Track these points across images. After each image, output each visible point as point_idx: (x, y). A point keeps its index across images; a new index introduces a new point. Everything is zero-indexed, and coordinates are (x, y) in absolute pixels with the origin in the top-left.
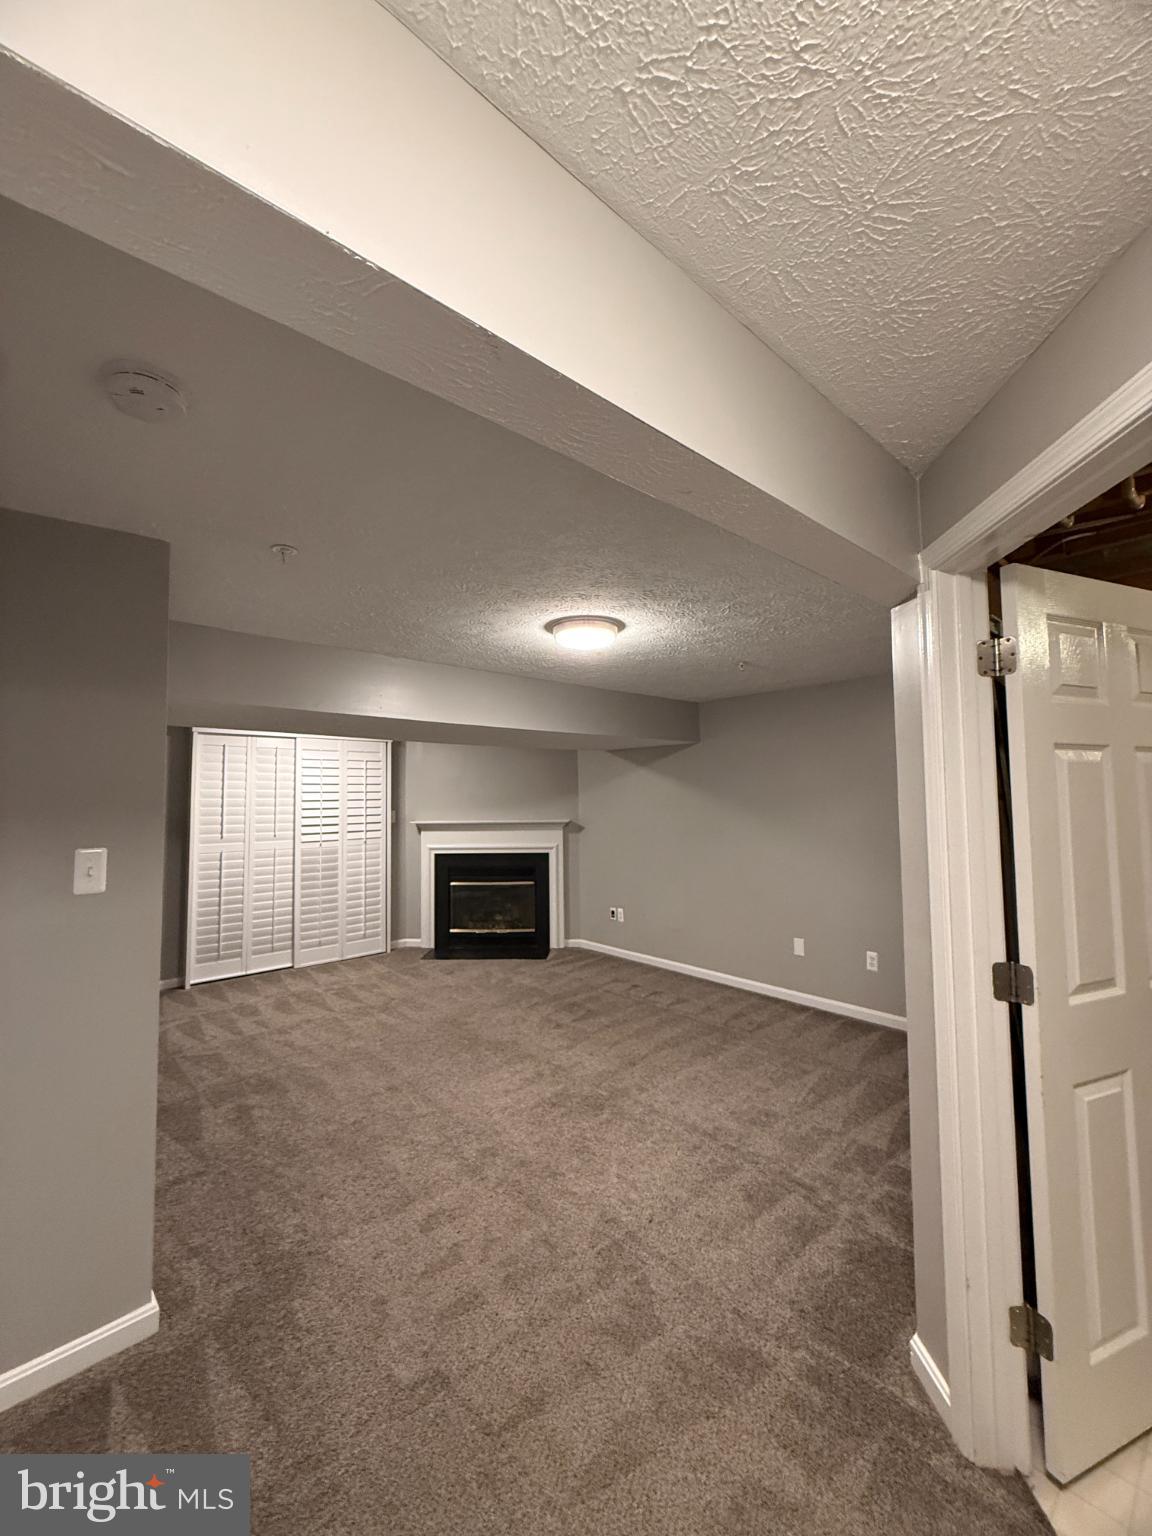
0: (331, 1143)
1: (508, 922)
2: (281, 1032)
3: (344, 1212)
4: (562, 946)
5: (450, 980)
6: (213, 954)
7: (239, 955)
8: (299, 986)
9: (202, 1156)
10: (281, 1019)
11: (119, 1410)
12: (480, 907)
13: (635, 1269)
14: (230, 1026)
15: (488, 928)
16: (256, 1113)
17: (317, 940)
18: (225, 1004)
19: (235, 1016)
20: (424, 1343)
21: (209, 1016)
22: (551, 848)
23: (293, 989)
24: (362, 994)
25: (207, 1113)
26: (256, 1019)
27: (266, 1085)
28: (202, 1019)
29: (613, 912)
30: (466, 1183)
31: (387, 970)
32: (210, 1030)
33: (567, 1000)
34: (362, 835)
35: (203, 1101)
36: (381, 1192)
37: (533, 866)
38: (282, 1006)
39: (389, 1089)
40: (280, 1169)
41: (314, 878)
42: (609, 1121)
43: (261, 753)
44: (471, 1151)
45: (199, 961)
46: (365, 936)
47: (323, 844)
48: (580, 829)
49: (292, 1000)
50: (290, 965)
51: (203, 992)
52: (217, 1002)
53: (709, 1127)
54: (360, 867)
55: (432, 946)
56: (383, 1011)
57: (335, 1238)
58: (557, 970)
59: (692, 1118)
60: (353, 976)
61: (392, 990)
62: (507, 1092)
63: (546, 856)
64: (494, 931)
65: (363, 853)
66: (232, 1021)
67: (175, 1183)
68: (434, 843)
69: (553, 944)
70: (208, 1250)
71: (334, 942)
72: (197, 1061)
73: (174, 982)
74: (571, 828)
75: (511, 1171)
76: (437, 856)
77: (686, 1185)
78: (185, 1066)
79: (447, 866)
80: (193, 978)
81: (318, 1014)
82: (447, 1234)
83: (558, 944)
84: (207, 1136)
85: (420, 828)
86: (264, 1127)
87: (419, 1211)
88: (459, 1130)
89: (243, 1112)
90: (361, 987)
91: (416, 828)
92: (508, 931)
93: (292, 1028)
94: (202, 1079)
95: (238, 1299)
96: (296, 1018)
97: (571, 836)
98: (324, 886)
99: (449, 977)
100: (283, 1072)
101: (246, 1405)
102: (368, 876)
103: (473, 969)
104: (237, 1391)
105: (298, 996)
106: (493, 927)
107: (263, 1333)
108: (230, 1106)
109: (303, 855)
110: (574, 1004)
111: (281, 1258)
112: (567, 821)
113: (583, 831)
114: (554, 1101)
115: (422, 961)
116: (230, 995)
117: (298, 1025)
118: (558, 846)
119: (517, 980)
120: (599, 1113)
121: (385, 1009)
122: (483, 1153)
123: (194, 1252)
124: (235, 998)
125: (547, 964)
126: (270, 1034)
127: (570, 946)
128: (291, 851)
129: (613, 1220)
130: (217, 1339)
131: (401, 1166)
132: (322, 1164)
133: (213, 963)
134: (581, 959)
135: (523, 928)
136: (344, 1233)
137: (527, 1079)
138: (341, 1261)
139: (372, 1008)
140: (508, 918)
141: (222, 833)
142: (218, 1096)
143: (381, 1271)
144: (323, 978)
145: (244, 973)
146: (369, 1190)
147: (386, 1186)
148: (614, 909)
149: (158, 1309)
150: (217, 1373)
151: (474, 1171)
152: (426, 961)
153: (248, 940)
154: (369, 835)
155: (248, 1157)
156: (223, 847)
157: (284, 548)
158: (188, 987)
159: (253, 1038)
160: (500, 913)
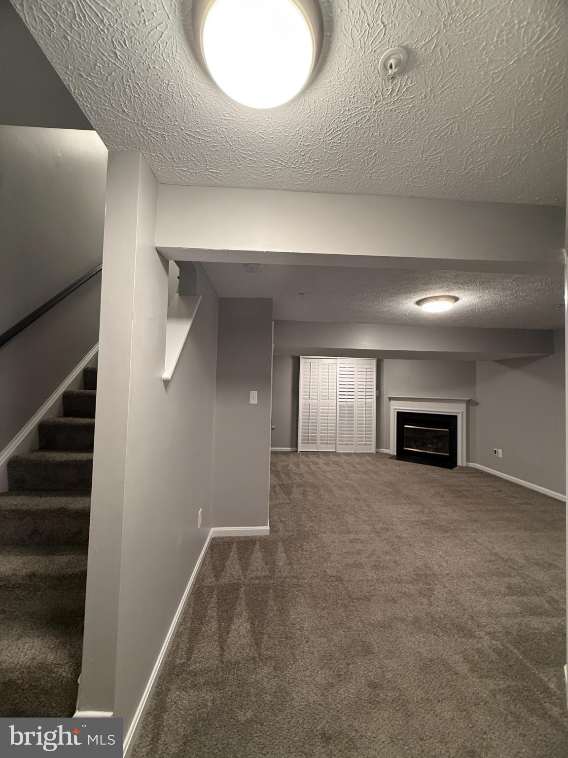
0: (329, 508)
1: (435, 449)
2: (324, 472)
3: (326, 528)
4: (465, 465)
5: (398, 469)
6: (307, 442)
7: (316, 443)
8: (336, 459)
9: (290, 499)
10: (325, 468)
11: (257, 546)
12: (420, 439)
13: (430, 585)
14: (309, 467)
15: (424, 450)
16: (308, 493)
17: (346, 442)
18: (309, 459)
19: (311, 464)
20: (339, 568)
21: (303, 462)
22: (459, 413)
23: (332, 459)
24: (357, 466)
25: (294, 489)
26: (317, 466)
27: (313, 486)
28: (301, 463)
29: (495, 451)
30: (372, 535)
31: (371, 459)
32: (302, 466)
33: (454, 488)
34: (364, 400)
35: (294, 485)
36: (340, 527)
37: (450, 421)
38: (327, 464)
39: (355, 499)
40: (311, 510)
41: (344, 417)
42: (448, 537)
43: (323, 365)
44: (378, 527)
45: (303, 443)
46: (365, 445)
47: (348, 403)
48: (477, 404)
49: (331, 463)
50: (335, 451)
51: (303, 454)
52: (306, 458)
53: (506, 557)
54: (363, 414)
55: (395, 454)
56: (364, 474)
57: (321, 533)
58: (455, 475)
59: (496, 550)
60: (357, 459)
61: (370, 467)
62: (403, 513)
63: (456, 417)
64: (427, 452)
65: (364, 408)
66: (309, 465)
67: (281, 504)
68: (398, 406)
69: (459, 463)
70: (285, 522)
71: (352, 445)
72: (295, 474)
73: (294, 449)
74: (470, 403)
75: (392, 538)
76: (398, 412)
77: (475, 571)
78: (292, 474)
79: (403, 418)
80: (300, 449)
81: (339, 469)
82: (359, 546)
83: (462, 464)
84: (293, 495)
85: (390, 399)
86: (310, 498)
87: (352, 536)
88: (378, 519)
89: (305, 491)
90: (358, 463)
91: (388, 399)
92: (434, 453)
93: (328, 471)
94: (296, 479)
95: (289, 537)
96: (331, 469)
97: (471, 407)
98: (348, 421)
99: (398, 467)
100: (320, 484)
101: (285, 559)
102: (367, 419)
103: (410, 466)
104: (284, 555)
105: (334, 462)
106: (426, 450)
107: (294, 546)
108: (301, 489)
109: (340, 407)
110: (456, 490)
111: (304, 532)
112: (468, 399)
113: (478, 406)
114: (424, 522)
115: (388, 459)
116: (311, 456)
117: (330, 472)
118: (463, 412)
119: (430, 474)
120: (445, 533)
121: (365, 473)
122: (383, 529)
123: (282, 522)
124: (313, 458)
125: (451, 471)
126: (321, 472)
127: (469, 466)
128: (335, 405)
129: (429, 568)
130: (282, 542)
131: (350, 522)
132: (324, 513)
133: (307, 445)
134: (473, 473)
135: (443, 452)
136: (324, 533)
137: (415, 512)
138: (321, 539)
139: (360, 471)
140: (434, 446)
141: (310, 396)
142: (299, 485)
143: (332, 546)
144: (345, 458)
145: (317, 451)
146: (337, 525)
147: (342, 526)
148: (496, 450)
149: (269, 528)
150: (281, 549)
151: (377, 533)
152: (389, 459)
153: (318, 438)
154: (367, 400)
155: (303, 504)
156: (310, 401)
157: (302, 294)
158: (298, 452)
159: (314, 472)
160: (431, 444)
